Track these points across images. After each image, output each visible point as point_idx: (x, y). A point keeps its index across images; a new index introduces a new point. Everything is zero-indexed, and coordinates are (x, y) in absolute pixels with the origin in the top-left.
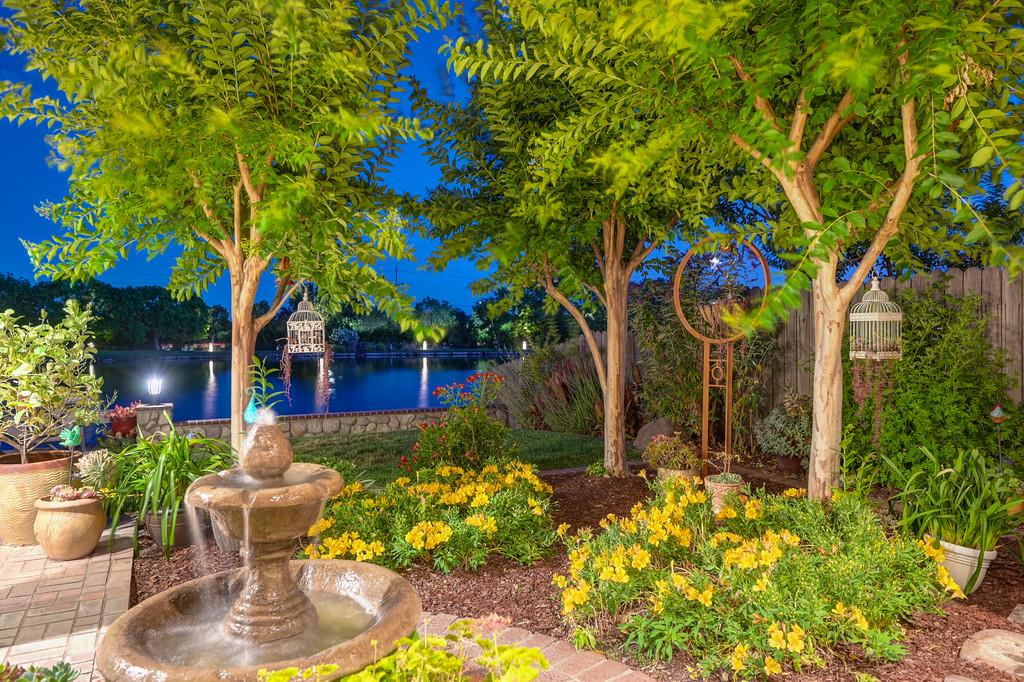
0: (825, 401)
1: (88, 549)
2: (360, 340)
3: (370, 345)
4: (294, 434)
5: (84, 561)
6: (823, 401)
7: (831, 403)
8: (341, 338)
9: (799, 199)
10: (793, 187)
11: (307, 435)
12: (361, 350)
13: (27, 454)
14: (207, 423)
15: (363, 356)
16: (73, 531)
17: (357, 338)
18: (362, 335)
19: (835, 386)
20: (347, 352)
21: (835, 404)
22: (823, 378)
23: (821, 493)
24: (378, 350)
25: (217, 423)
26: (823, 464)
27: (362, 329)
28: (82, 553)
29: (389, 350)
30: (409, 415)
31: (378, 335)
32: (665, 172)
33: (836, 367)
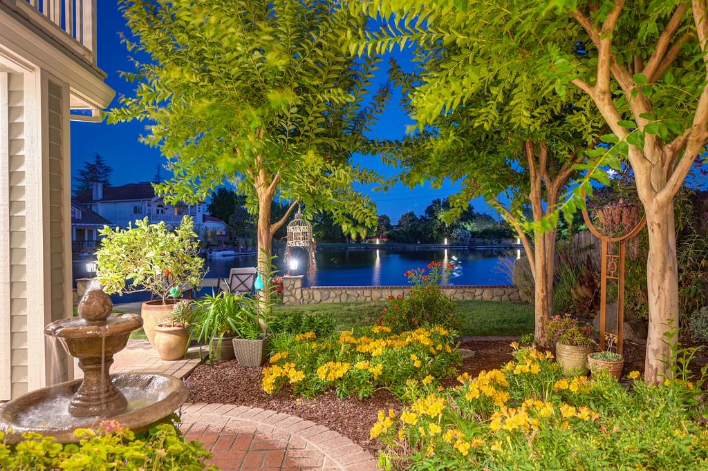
0: (657, 296)
1: (178, 356)
2: (472, 237)
3: (478, 241)
4: (373, 298)
5: (175, 362)
6: (655, 295)
7: (662, 297)
8: (459, 235)
9: (610, 115)
10: (605, 105)
11: (382, 299)
12: (472, 244)
13: (166, 300)
14: (322, 289)
15: (473, 248)
16: (169, 344)
17: (470, 236)
18: (474, 234)
19: (667, 281)
20: (463, 245)
21: (668, 298)
22: (653, 274)
23: (653, 377)
24: (484, 244)
25: (327, 289)
26: (656, 352)
27: (475, 229)
28: (175, 357)
29: (492, 244)
30: (452, 290)
31: (486, 234)
32: (517, 104)
33: (664, 264)
